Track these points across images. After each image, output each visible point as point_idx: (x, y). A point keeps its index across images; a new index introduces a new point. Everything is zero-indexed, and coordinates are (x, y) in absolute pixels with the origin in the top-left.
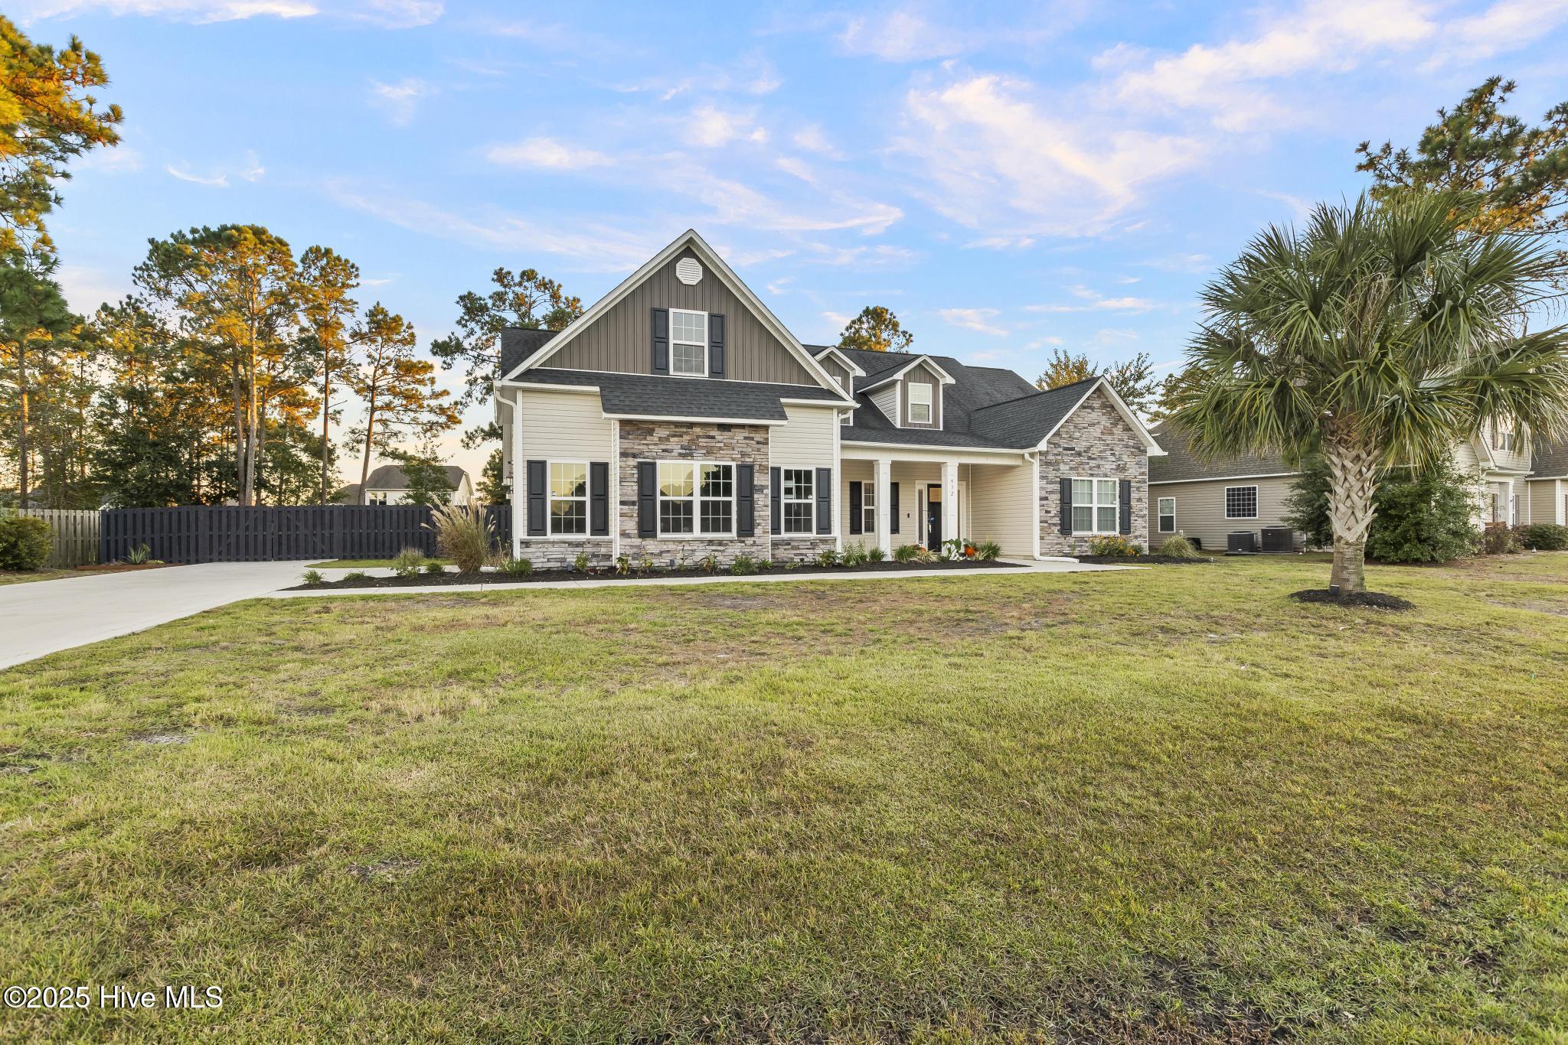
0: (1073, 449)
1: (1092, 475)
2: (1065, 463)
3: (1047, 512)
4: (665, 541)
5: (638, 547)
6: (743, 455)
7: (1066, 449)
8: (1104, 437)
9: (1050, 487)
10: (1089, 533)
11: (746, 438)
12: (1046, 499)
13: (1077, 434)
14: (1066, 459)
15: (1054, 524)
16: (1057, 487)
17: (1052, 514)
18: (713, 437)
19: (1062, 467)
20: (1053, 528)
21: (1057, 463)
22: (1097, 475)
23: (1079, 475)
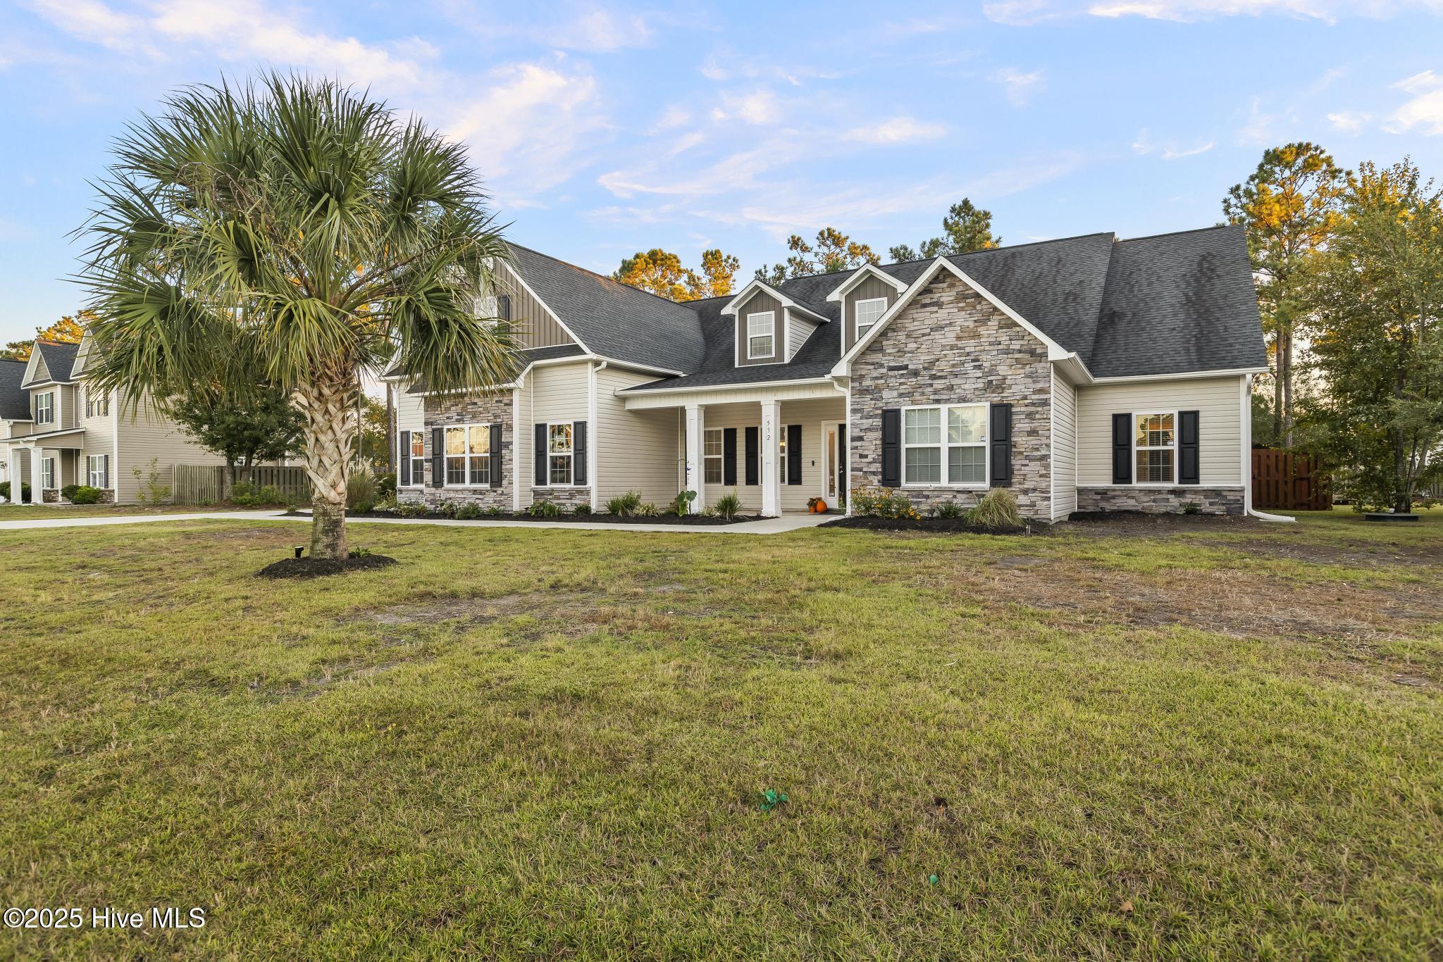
0: (906, 367)
1: (938, 401)
2: (891, 389)
3: (861, 456)
4: (448, 490)
5: (434, 494)
6: (496, 416)
7: (891, 369)
8: (960, 344)
9: (867, 423)
10: (934, 485)
11: (497, 402)
12: (861, 439)
13: (912, 346)
14: (892, 382)
15: (874, 473)
16: (878, 422)
17: (870, 459)
18: (476, 404)
19: (886, 394)
20: (871, 478)
21: (878, 389)
22: (948, 401)
23: (913, 403)
